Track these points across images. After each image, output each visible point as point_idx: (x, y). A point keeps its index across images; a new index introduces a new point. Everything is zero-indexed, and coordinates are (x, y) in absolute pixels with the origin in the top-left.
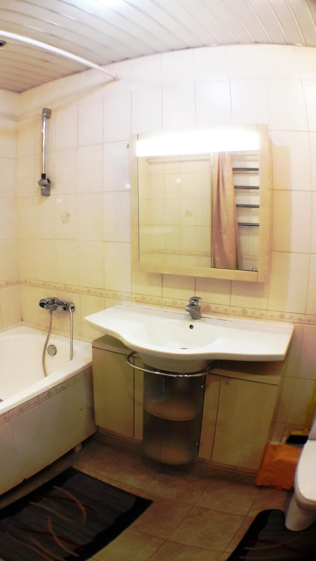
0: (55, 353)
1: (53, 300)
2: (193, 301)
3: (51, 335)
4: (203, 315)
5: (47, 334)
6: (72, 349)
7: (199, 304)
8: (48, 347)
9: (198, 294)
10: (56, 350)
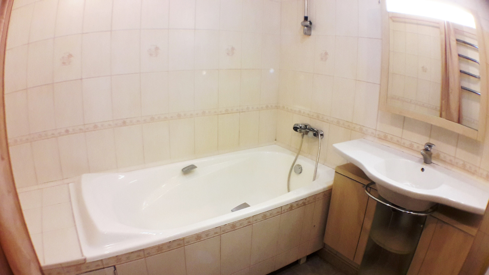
0: (301, 172)
1: (306, 126)
2: (427, 146)
3: (300, 156)
4: (433, 161)
5: (296, 155)
6: (316, 171)
7: (432, 151)
8: (295, 166)
9: (432, 141)
10: (302, 170)
